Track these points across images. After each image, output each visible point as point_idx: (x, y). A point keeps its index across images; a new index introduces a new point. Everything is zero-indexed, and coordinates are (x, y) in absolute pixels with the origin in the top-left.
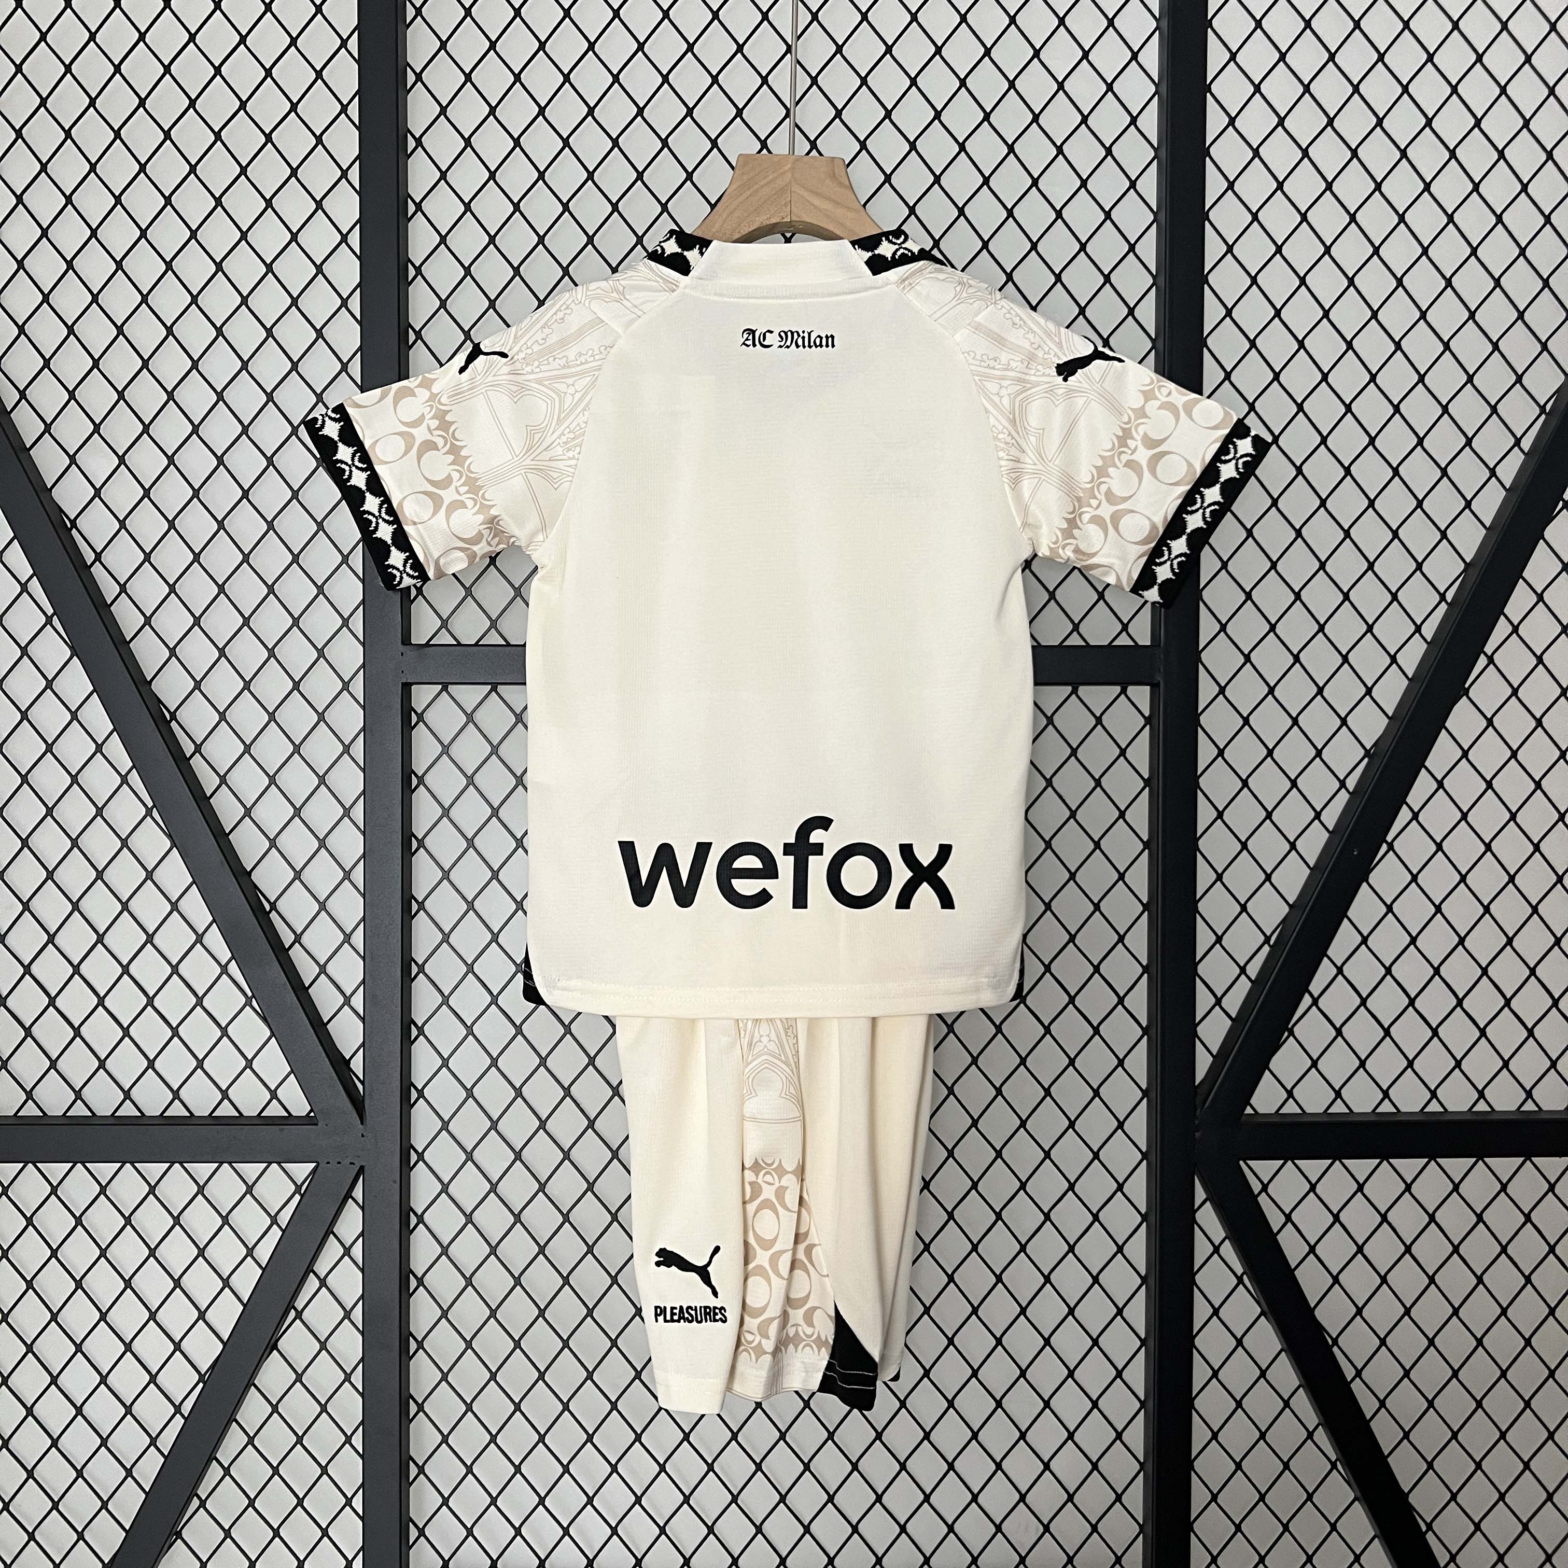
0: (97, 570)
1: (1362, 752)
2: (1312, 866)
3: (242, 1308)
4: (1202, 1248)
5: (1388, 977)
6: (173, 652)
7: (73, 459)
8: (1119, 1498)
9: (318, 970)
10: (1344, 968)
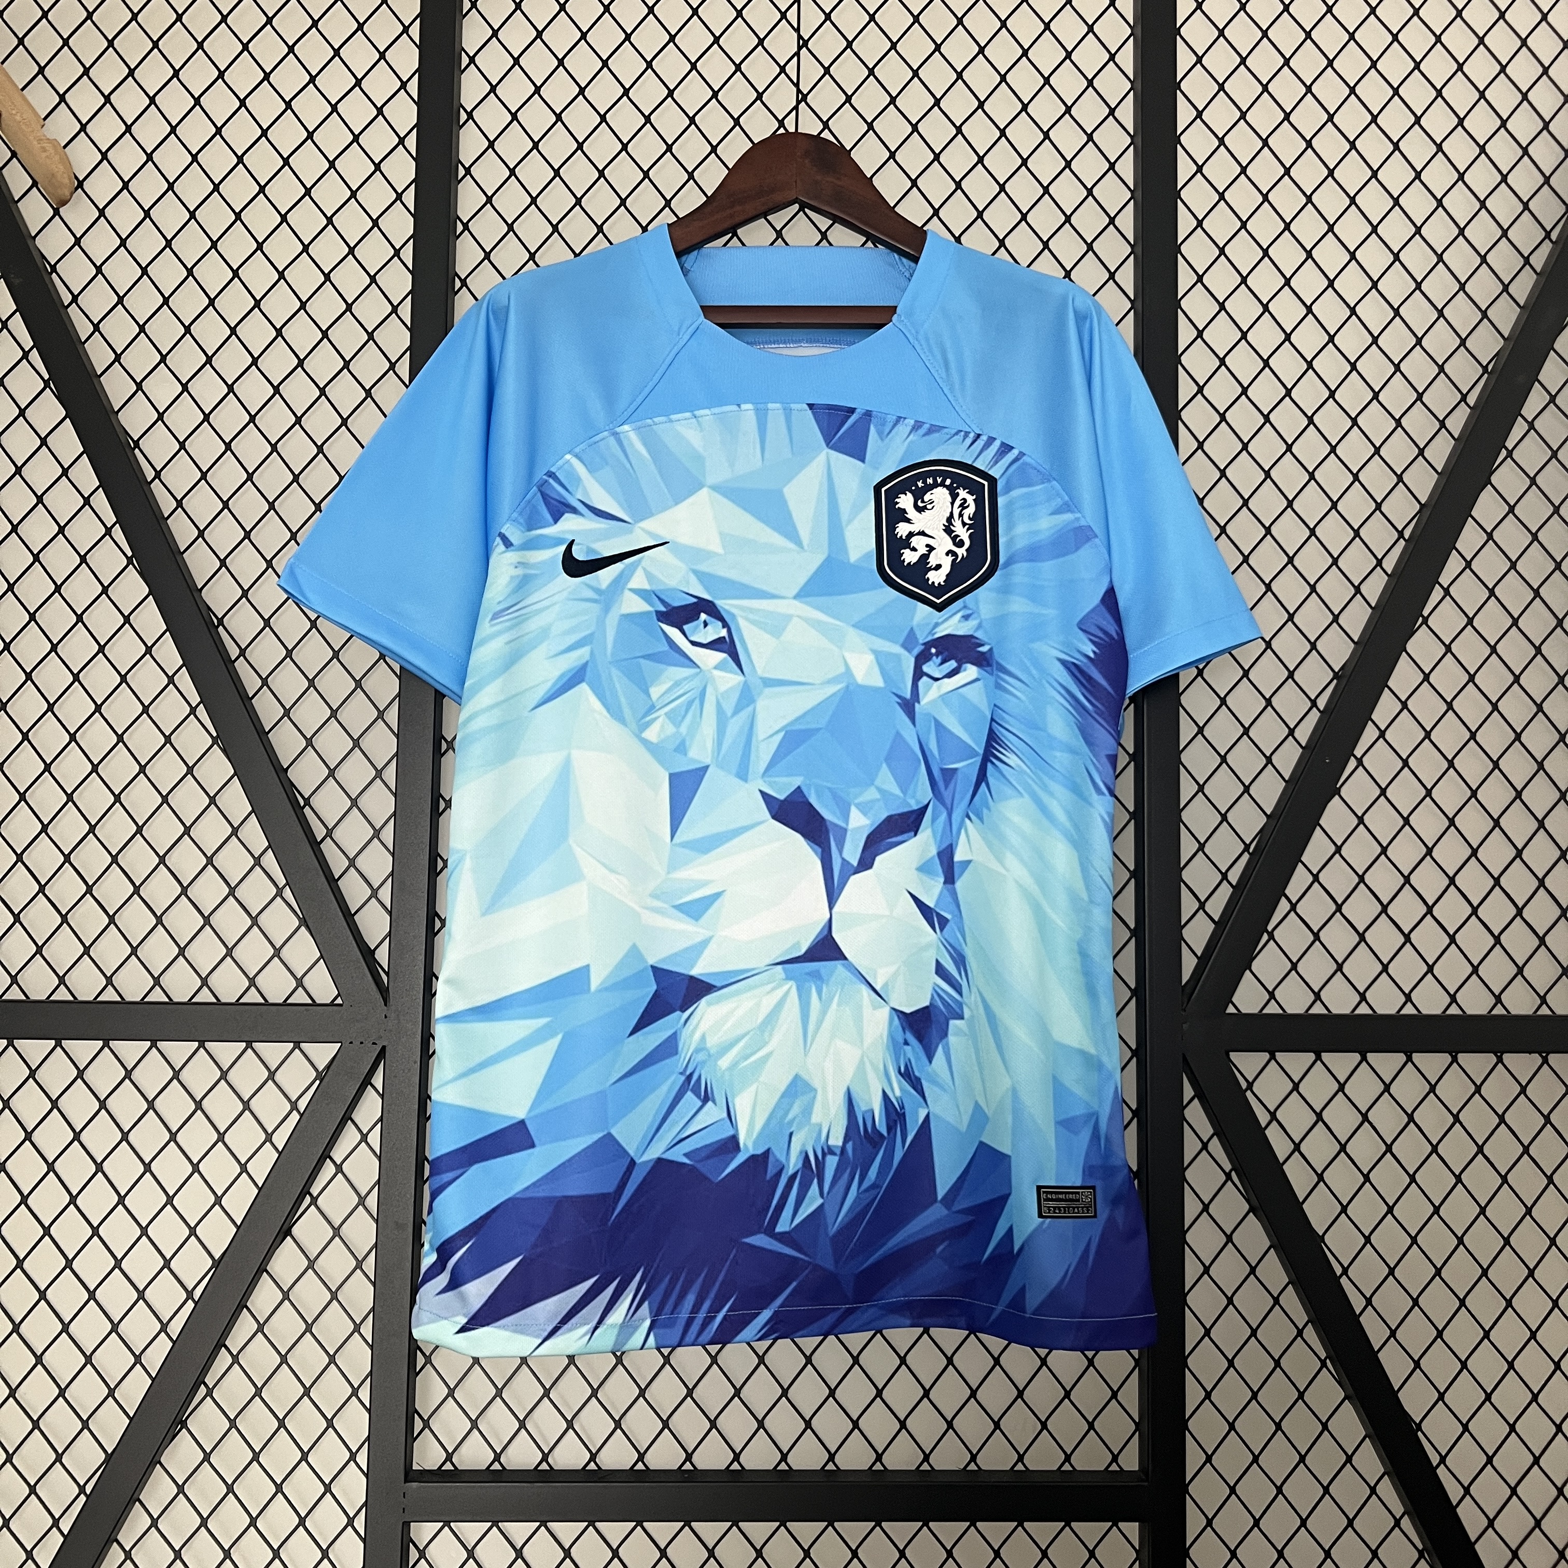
0: (156, 487)
1: (1331, 675)
2: (1287, 779)
3: (256, 1191)
4: (1191, 1146)
5: (1362, 885)
6: (223, 563)
7: (139, 386)
8: (1114, 1395)
9: (347, 863)
10: (1321, 876)
